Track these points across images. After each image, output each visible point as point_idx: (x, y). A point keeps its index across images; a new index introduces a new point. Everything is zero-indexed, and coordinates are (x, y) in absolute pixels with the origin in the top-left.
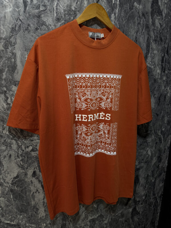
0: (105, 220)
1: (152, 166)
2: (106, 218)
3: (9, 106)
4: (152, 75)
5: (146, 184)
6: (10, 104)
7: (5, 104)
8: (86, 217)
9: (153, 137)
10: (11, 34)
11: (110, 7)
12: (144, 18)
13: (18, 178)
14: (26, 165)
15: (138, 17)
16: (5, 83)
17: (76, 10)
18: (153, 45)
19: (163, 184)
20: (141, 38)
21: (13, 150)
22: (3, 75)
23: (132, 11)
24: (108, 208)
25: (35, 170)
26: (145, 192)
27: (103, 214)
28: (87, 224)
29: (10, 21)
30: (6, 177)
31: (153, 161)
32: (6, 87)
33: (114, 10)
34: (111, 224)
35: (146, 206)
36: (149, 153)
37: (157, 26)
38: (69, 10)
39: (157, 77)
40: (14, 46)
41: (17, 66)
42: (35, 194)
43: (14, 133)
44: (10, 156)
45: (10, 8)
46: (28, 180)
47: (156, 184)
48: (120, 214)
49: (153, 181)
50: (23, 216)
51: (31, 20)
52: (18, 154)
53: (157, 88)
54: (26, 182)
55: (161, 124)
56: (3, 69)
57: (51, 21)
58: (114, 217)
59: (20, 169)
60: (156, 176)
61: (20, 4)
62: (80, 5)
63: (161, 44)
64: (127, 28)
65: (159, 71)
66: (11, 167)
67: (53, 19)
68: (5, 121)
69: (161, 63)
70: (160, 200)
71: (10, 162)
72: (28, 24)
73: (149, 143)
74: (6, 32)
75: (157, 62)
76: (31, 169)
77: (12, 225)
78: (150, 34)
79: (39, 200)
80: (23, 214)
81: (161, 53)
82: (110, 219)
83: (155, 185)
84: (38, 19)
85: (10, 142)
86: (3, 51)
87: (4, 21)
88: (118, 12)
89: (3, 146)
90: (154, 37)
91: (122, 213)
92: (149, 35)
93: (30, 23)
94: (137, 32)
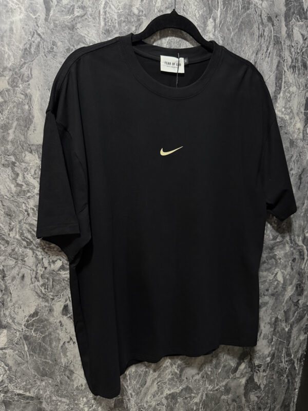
0: (194, 397)
1: (285, 302)
2: (198, 394)
3: (19, 188)
4: (286, 133)
5: (273, 334)
6: (22, 185)
7: (12, 186)
8: (160, 390)
9: (287, 248)
10: (23, 60)
11: (205, 6)
12: (271, 25)
13: (37, 316)
14: (52, 294)
15: (259, 24)
16: (13, 148)
17: (141, 13)
18: (288, 76)
19: (306, 335)
20: (265, 64)
21: (28, 267)
22: (8, 134)
23: (248, 12)
24: (200, 375)
25: (67, 302)
26: (270, 349)
27: (190, 386)
28: (162, 403)
29: (21, 37)
30: (16, 314)
31: (286, 293)
32: (14, 154)
33: (212, 11)
34: (205, 405)
35: (273, 375)
36: (280, 278)
37: (295, 39)
38: (129, 15)
39: (296, 136)
40: (28, 81)
41: (33, 117)
42: (66, 344)
43: (29, 237)
44: (23, 277)
45: (21, 13)
46: (54, 319)
47: (293, 336)
48: (223, 388)
49: (287, 329)
50: (46, 383)
51: (58, 34)
52: (37, 273)
53: (297, 157)
54: (50, 324)
55: (302, 224)
56: (8, 123)
57: (94, 35)
58: (211, 392)
59: (41, 299)
60: (292, 320)
61: (38, 6)
62: (149, 3)
63: (304, 74)
64: (238, 45)
65: (300, 125)
66: (24, 296)
67: (98, 31)
68: (14, 215)
69: (305, 110)
70: (300, 366)
71: (22, 288)
72: (53, 42)
73: (280, 259)
74: (14, 57)
75: (295, 108)
76: (60, 301)
77: (28, 398)
78: (283, 55)
79: (75, 357)
80: (47, 380)
81: (304, 92)
82: (204, 395)
83: (290, 336)
84: (71, 32)
85: (23, 252)
86: (8, 90)
87: (10, 37)
88: (221, 14)
89: (11, 260)
90: (290, 60)
91: (226, 385)
92: (280, 57)
93: (57, 41)
94: (258, 52)
